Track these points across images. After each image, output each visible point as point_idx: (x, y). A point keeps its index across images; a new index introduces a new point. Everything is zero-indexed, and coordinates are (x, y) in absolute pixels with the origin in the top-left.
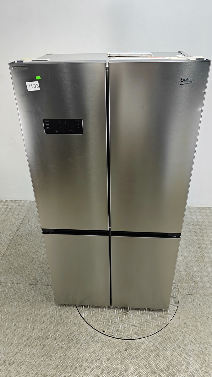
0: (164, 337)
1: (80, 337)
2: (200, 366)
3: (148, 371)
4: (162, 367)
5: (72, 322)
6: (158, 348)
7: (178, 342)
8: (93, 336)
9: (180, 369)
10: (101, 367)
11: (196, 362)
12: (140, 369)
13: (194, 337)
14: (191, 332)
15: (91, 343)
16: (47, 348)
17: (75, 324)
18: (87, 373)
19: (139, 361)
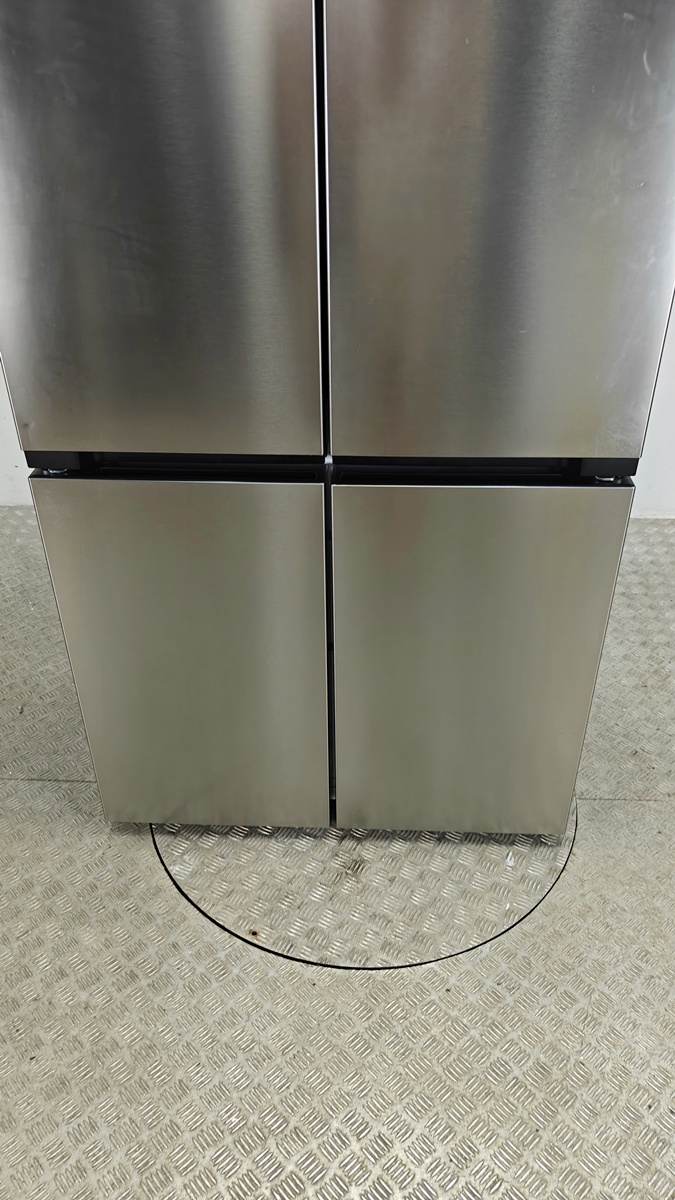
0: (521, 953)
3: (456, 1088)
4: (517, 1072)
5: (137, 910)
7: (579, 970)
8: (223, 959)
9: (596, 1076)
10: (256, 1081)
12: (423, 1080)
14: (632, 934)
16: (23, 1010)
17: (150, 917)
18: (190, 1106)
19: (418, 1050)
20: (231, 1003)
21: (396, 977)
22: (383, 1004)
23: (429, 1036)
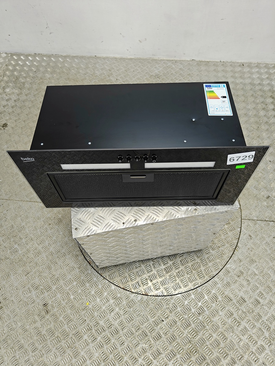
0: (213, 292)
1: (82, 290)
2: (268, 343)
4: (208, 343)
6: (204, 311)
7: (235, 301)
8: (101, 288)
9: (237, 347)
11: (263, 335)
12: (173, 344)
13: (262, 294)
15: (98, 300)
19: (172, 332)
21: (165, 300)
22: (160, 311)
23: (176, 326)
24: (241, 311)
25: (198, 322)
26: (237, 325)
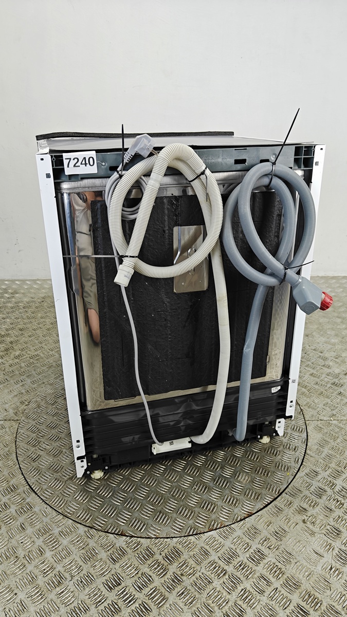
20: (59, 568)
21: (186, 542)
22: (175, 564)
23: (211, 588)
24: (338, 549)
25: (256, 576)
26: (336, 574)
